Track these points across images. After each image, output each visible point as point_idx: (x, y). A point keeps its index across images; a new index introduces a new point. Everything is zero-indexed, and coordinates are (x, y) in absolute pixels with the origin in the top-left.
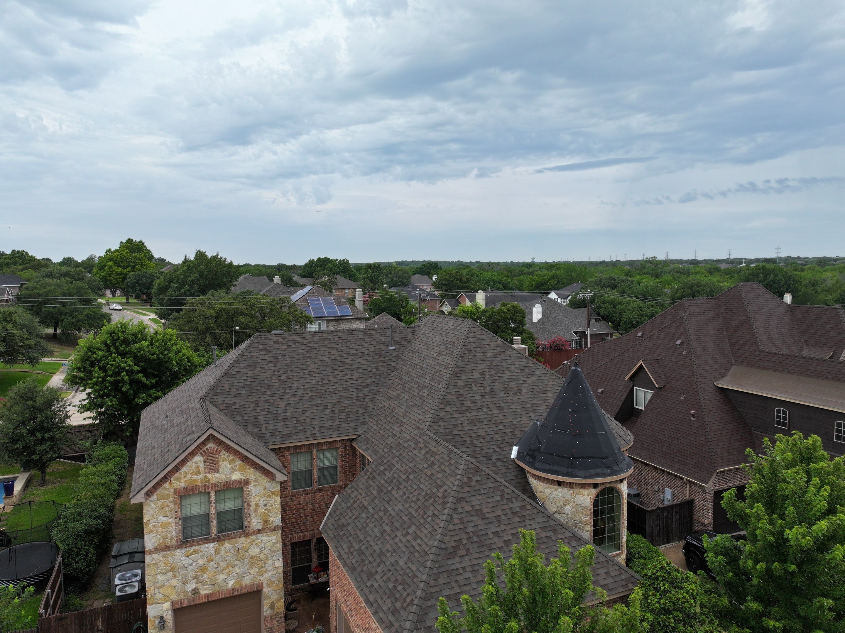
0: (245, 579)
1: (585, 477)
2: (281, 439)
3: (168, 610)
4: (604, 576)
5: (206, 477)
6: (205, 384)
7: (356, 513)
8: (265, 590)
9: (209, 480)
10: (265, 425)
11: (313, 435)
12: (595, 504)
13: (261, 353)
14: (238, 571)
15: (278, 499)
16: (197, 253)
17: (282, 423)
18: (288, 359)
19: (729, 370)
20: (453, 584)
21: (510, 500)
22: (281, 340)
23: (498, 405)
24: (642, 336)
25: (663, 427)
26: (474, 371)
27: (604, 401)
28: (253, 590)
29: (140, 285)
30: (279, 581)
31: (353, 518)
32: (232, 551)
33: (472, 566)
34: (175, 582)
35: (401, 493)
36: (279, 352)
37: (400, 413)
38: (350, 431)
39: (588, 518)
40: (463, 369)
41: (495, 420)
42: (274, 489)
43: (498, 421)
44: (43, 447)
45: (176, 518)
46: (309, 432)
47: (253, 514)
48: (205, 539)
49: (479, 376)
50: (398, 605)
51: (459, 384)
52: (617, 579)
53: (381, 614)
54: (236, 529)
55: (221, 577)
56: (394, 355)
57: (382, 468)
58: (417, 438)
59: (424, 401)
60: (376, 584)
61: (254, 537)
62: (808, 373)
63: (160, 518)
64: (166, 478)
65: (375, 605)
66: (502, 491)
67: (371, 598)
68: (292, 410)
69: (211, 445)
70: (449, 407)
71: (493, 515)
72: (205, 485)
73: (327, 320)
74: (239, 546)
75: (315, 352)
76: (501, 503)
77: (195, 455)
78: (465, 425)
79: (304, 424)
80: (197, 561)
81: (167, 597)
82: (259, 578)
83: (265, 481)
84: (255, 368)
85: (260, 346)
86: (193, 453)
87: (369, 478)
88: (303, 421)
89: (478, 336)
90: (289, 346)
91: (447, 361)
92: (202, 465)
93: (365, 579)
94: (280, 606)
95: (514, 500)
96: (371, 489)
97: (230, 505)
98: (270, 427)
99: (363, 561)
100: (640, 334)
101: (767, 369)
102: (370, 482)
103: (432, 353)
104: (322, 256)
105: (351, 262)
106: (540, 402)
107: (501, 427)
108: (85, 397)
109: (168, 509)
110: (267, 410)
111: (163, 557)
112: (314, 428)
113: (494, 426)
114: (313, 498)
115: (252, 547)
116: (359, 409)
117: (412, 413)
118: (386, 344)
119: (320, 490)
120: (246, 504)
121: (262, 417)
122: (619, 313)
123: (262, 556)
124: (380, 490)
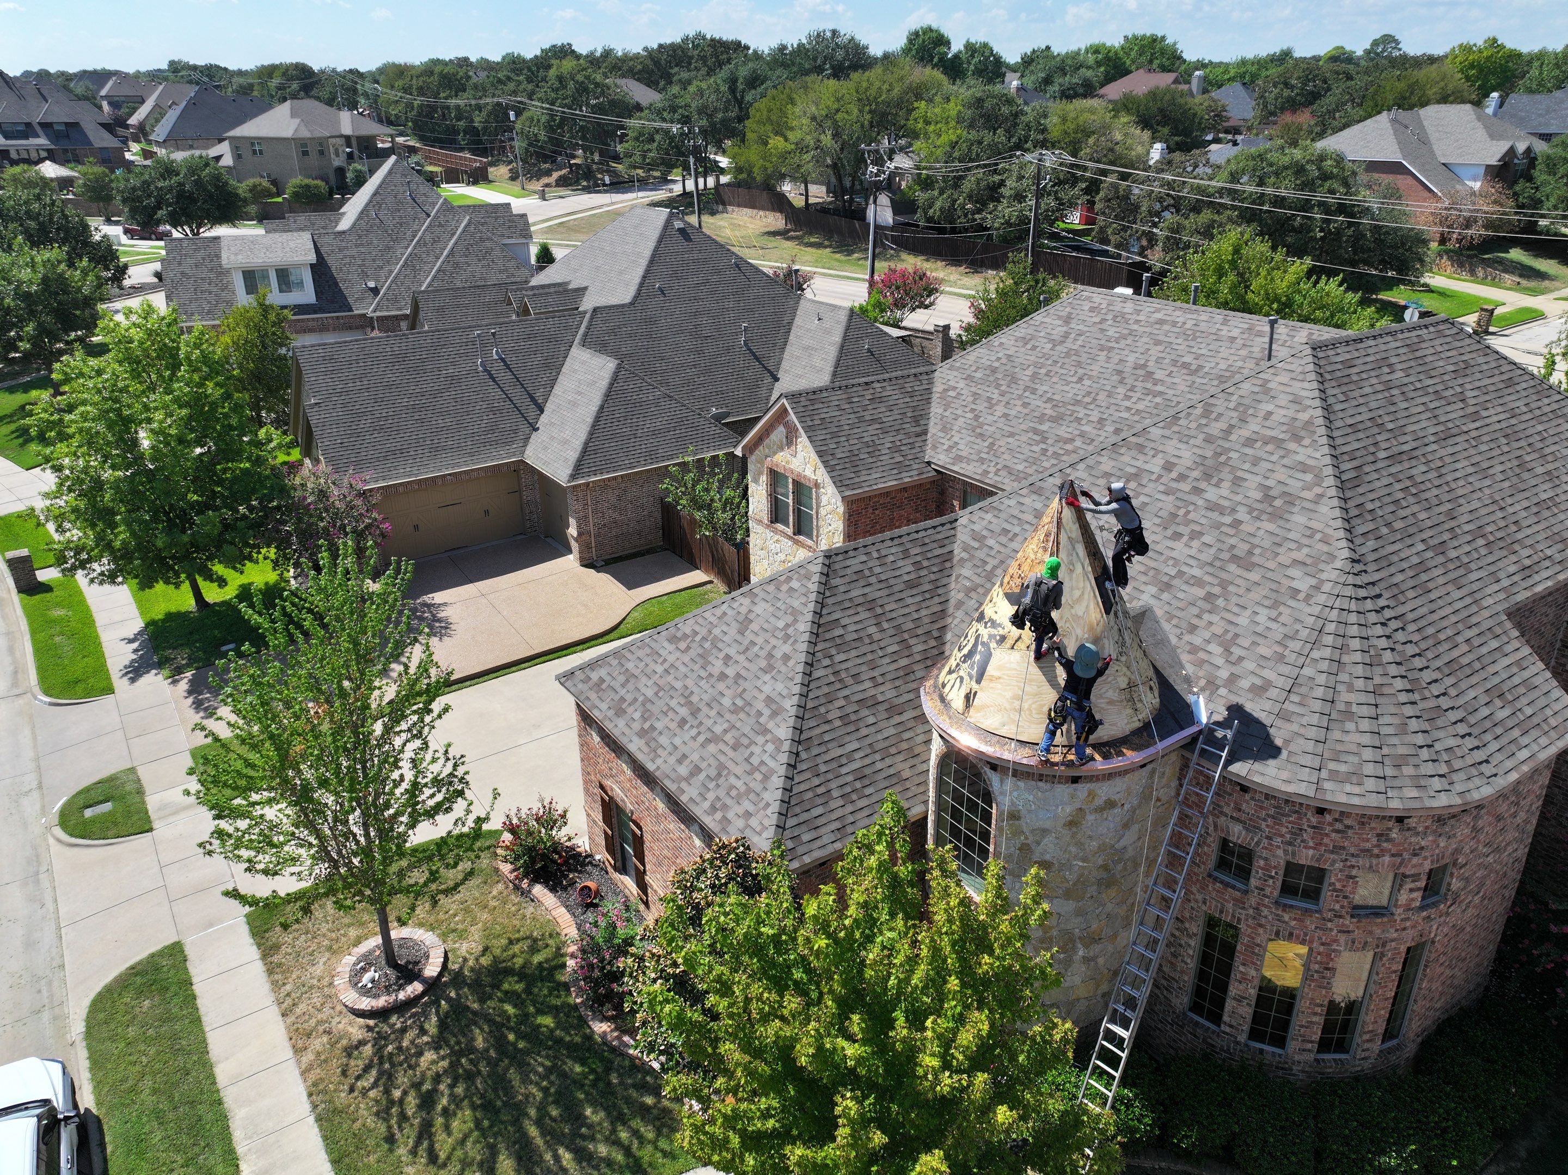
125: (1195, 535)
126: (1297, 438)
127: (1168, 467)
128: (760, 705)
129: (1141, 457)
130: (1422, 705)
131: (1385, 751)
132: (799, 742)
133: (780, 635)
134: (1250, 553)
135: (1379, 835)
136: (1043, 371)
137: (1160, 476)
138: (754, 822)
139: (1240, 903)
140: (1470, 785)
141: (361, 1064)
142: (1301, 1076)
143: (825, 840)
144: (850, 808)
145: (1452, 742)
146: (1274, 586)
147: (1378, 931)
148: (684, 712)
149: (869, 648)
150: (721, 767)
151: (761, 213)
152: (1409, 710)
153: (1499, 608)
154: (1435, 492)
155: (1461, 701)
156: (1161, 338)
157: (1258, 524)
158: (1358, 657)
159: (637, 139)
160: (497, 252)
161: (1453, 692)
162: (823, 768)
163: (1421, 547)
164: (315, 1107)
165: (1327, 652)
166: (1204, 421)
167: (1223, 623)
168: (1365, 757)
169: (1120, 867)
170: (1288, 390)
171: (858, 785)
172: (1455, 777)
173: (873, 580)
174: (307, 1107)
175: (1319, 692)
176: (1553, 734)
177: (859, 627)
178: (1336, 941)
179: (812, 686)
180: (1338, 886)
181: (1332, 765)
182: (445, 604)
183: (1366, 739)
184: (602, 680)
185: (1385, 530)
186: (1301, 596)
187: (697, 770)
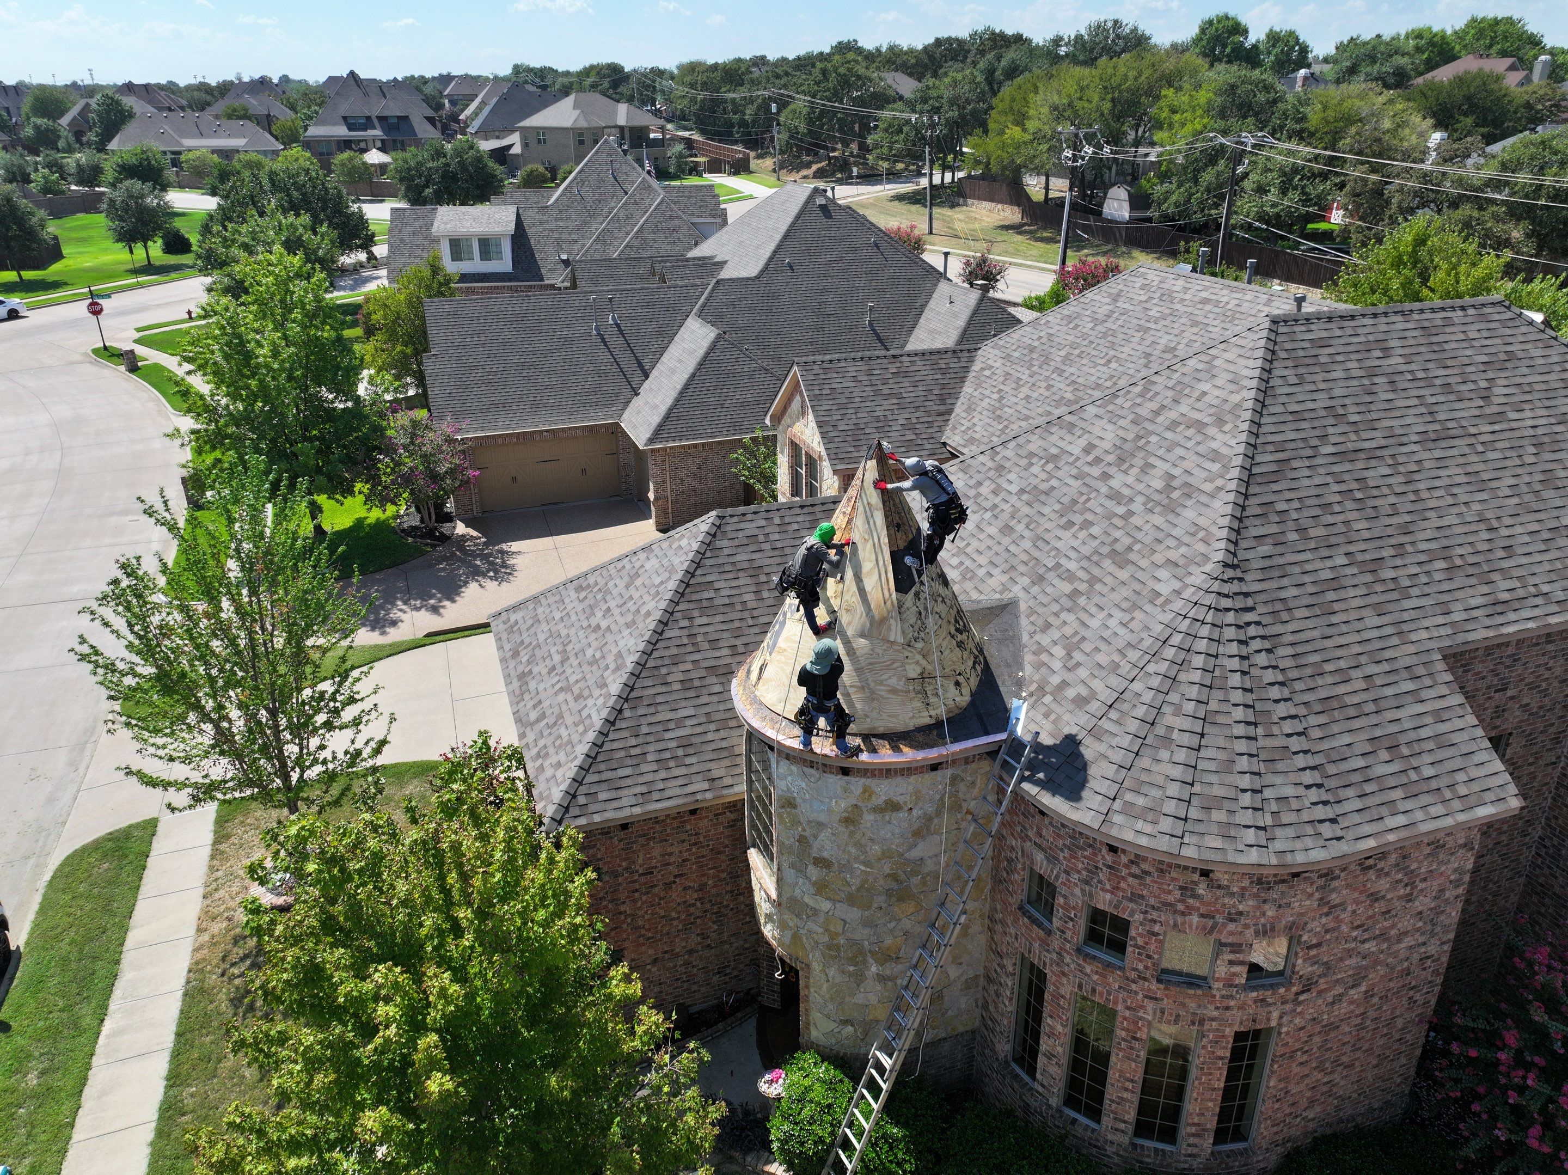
125: (1087, 524)
126: (1220, 422)
127: (1088, 449)
128: (610, 659)
129: (1068, 437)
130: (1261, 743)
131: (1197, 788)
132: (626, 700)
133: (653, 591)
134: (1130, 549)
135: (1181, 888)
136: (1077, 352)
137: (1078, 459)
138: (559, 774)
139: (1045, 944)
140: (1298, 845)
141: (241, 952)
142: (1117, 1160)
143: (624, 802)
144: (663, 774)
145: (1290, 791)
146: (1138, 587)
147: (1192, 1005)
148: (557, 658)
149: (739, 615)
150: (561, 716)
151: (1000, 206)
152: (1241, 746)
153: (1434, 645)
154: (1392, 500)
155: (1325, 745)
156: (1200, 319)
157: (1150, 517)
158: (1196, 676)
159: (886, 130)
160: (684, 231)
161: (1316, 733)
162: (645, 729)
163: (1343, 560)
164: (188, 982)
165: (1163, 667)
166: (1138, 401)
167: (1076, 625)
168: (1170, 793)
169: (916, 880)
170: (1232, 368)
171: (680, 752)
172: (1279, 832)
173: (766, 546)
174: (183, 981)
175: (1140, 711)
176: (1457, 805)
177: (734, 592)
178: (1142, 1007)
179: (659, 645)
180: (1140, 941)
181: (1129, 797)
182: (519, 553)
183: (1177, 772)
184: (516, 623)
185: (1293, 536)
186: (1159, 601)
187: (543, 716)
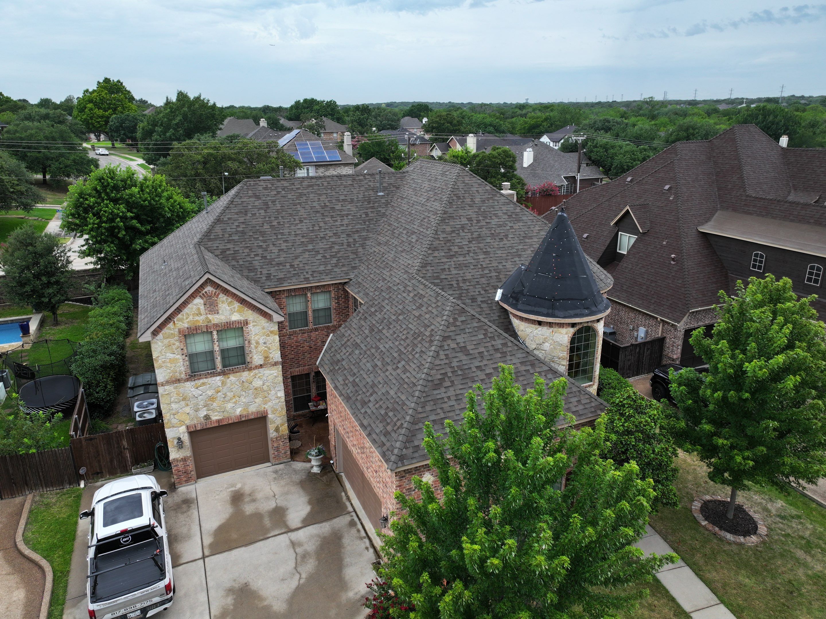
0: (251, 407)
1: (565, 317)
2: (275, 283)
3: (184, 433)
4: (576, 404)
5: (207, 318)
6: (198, 230)
7: (350, 350)
8: (270, 416)
9: (210, 321)
10: (259, 270)
11: (307, 279)
12: (572, 341)
13: (251, 199)
14: (244, 400)
15: (277, 338)
16: (178, 94)
17: (276, 268)
18: (278, 205)
19: (714, 215)
20: (439, 411)
21: (492, 338)
22: (270, 186)
23: (485, 250)
24: (631, 181)
25: (643, 271)
26: (462, 217)
27: (588, 246)
28: (259, 416)
29: (123, 129)
30: (282, 409)
31: (347, 354)
32: (237, 383)
33: (456, 395)
34: (187, 410)
35: (391, 332)
36: (269, 198)
37: (389, 258)
38: (342, 275)
39: (565, 354)
40: (451, 215)
41: (481, 265)
42: (272, 329)
43: (484, 266)
44: (51, 291)
45: (183, 355)
46: (302, 277)
47: (254, 351)
48: (211, 373)
49: (467, 222)
50: (389, 428)
51: (447, 230)
52: (587, 406)
53: (374, 436)
54: (239, 364)
55: (229, 406)
56: (383, 201)
57: (373, 310)
58: (406, 282)
59: (413, 246)
60: (369, 411)
61: (256, 371)
62: (791, 218)
63: (167, 354)
64: (169, 319)
65: (369, 429)
66: (486, 330)
67: (365, 423)
68: (285, 256)
69: (209, 289)
70: (437, 252)
71: (477, 351)
72: (207, 326)
73: (316, 165)
74: (244, 379)
75: (305, 198)
76: (484, 341)
77: (195, 298)
78: (451, 269)
79: (297, 269)
80: (206, 391)
81: (182, 422)
82: (264, 406)
83: (263, 321)
84: (246, 215)
85: (250, 192)
86: (193, 296)
87: (360, 318)
88: (296, 266)
89: (467, 182)
90: (279, 193)
91: (436, 207)
92: (202, 307)
93: (359, 407)
94: (285, 429)
95: (496, 338)
96: (363, 329)
97: (232, 343)
98: (265, 272)
99: (357, 391)
100: (629, 179)
101: (751, 214)
102: (362, 322)
103: (421, 199)
104: (309, 97)
105: (338, 103)
106: (525, 247)
107: (487, 271)
108: (84, 243)
109: (174, 347)
110: (260, 255)
111: (174, 388)
112: (307, 272)
113: (480, 270)
114: (310, 337)
115: (255, 379)
116: (350, 254)
117: (401, 258)
118: (375, 190)
119: (316, 330)
120: (247, 342)
121: (257, 262)
122: (611, 158)
123: (265, 387)
124: (372, 330)
